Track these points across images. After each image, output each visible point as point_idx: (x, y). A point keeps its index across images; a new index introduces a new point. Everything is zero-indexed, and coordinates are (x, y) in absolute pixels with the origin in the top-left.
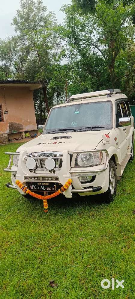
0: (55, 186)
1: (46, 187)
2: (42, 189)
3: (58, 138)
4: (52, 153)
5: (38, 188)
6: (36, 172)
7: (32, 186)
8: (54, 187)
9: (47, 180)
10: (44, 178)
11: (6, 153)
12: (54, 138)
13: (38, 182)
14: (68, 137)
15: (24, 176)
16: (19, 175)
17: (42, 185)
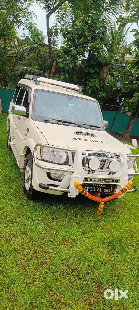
0: (112, 188)
1: (103, 189)
5: (94, 190)
7: (87, 188)
9: (108, 182)
10: (99, 180)
13: (94, 184)
15: (84, 178)
16: (79, 176)
17: (99, 187)
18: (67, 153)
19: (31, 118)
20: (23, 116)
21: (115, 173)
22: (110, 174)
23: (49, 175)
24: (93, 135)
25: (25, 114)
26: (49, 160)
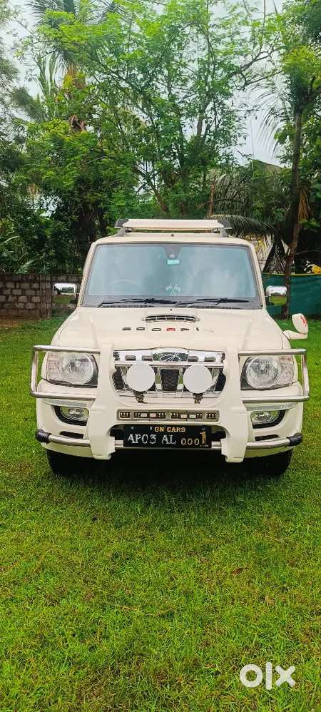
0: (204, 434)
1: (177, 436)
2: (165, 442)
3: (162, 318)
4: (186, 352)
5: (153, 440)
6: (145, 400)
7: (134, 436)
8: (200, 437)
9: (186, 419)
11: (37, 346)
12: (151, 318)
13: (154, 426)
14: (191, 319)
15: (116, 410)
16: (102, 408)
17: (166, 432)
18: (93, 360)
19: (79, 304)
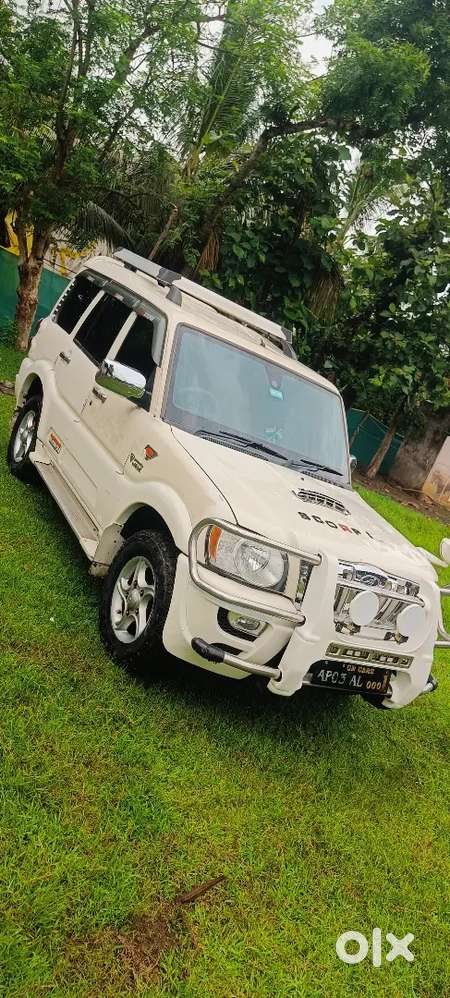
0: (385, 677)
1: (365, 679)
2: (352, 683)
7: (325, 672)
8: (382, 681)
9: (382, 662)
10: (365, 654)
12: (303, 495)
13: (348, 663)
15: (329, 644)
16: (316, 638)
17: (356, 673)
18: (285, 558)
19: (158, 413)
20: (132, 399)
21: (405, 639)
22: (388, 637)
23: (223, 616)
24: (340, 507)
25: (140, 395)
26: (232, 571)
